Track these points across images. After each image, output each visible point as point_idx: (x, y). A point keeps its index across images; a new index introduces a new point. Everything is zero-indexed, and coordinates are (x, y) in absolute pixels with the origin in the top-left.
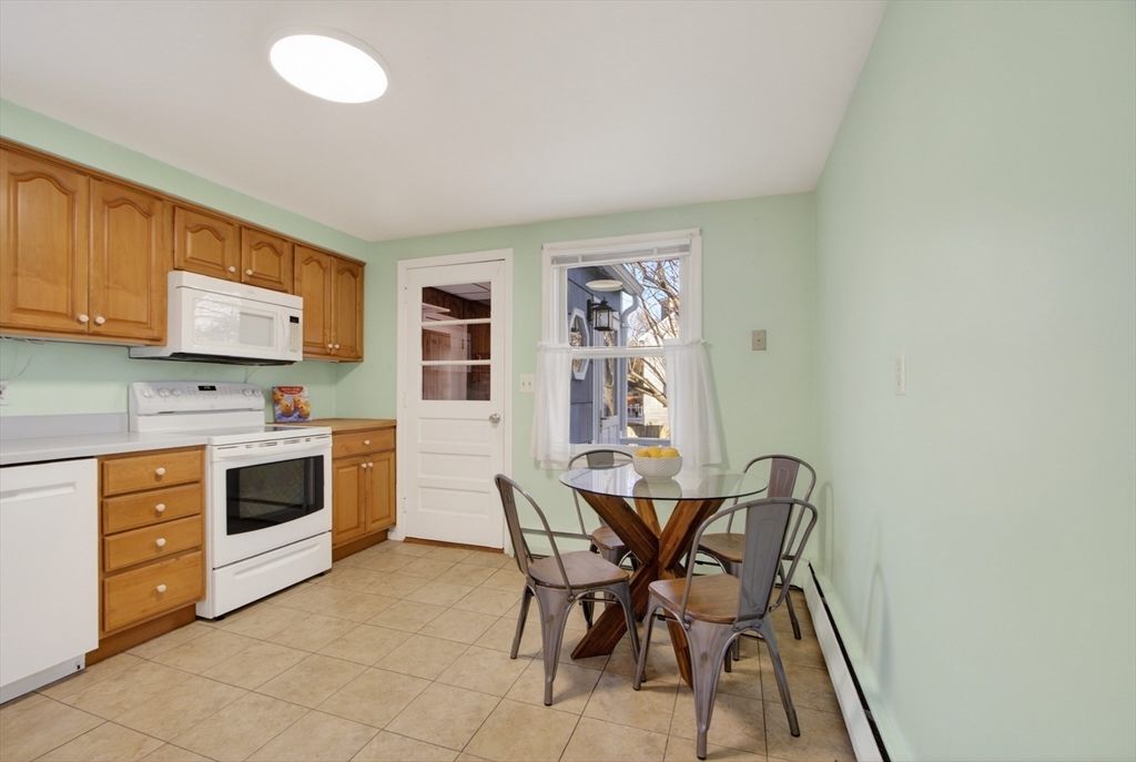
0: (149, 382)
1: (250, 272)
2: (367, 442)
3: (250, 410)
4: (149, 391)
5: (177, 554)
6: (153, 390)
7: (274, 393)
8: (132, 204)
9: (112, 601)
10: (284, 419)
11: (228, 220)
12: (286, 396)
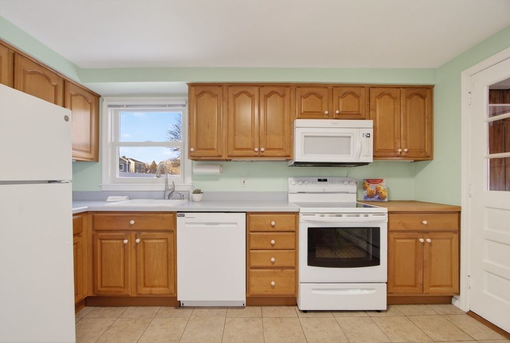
0: (295, 177)
1: (337, 112)
2: (425, 222)
3: (347, 193)
4: (293, 182)
5: (282, 268)
6: (295, 181)
7: (364, 183)
8: (277, 93)
9: (253, 281)
10: (369, 199)
11: (325, 86)
12: (371, 185)
